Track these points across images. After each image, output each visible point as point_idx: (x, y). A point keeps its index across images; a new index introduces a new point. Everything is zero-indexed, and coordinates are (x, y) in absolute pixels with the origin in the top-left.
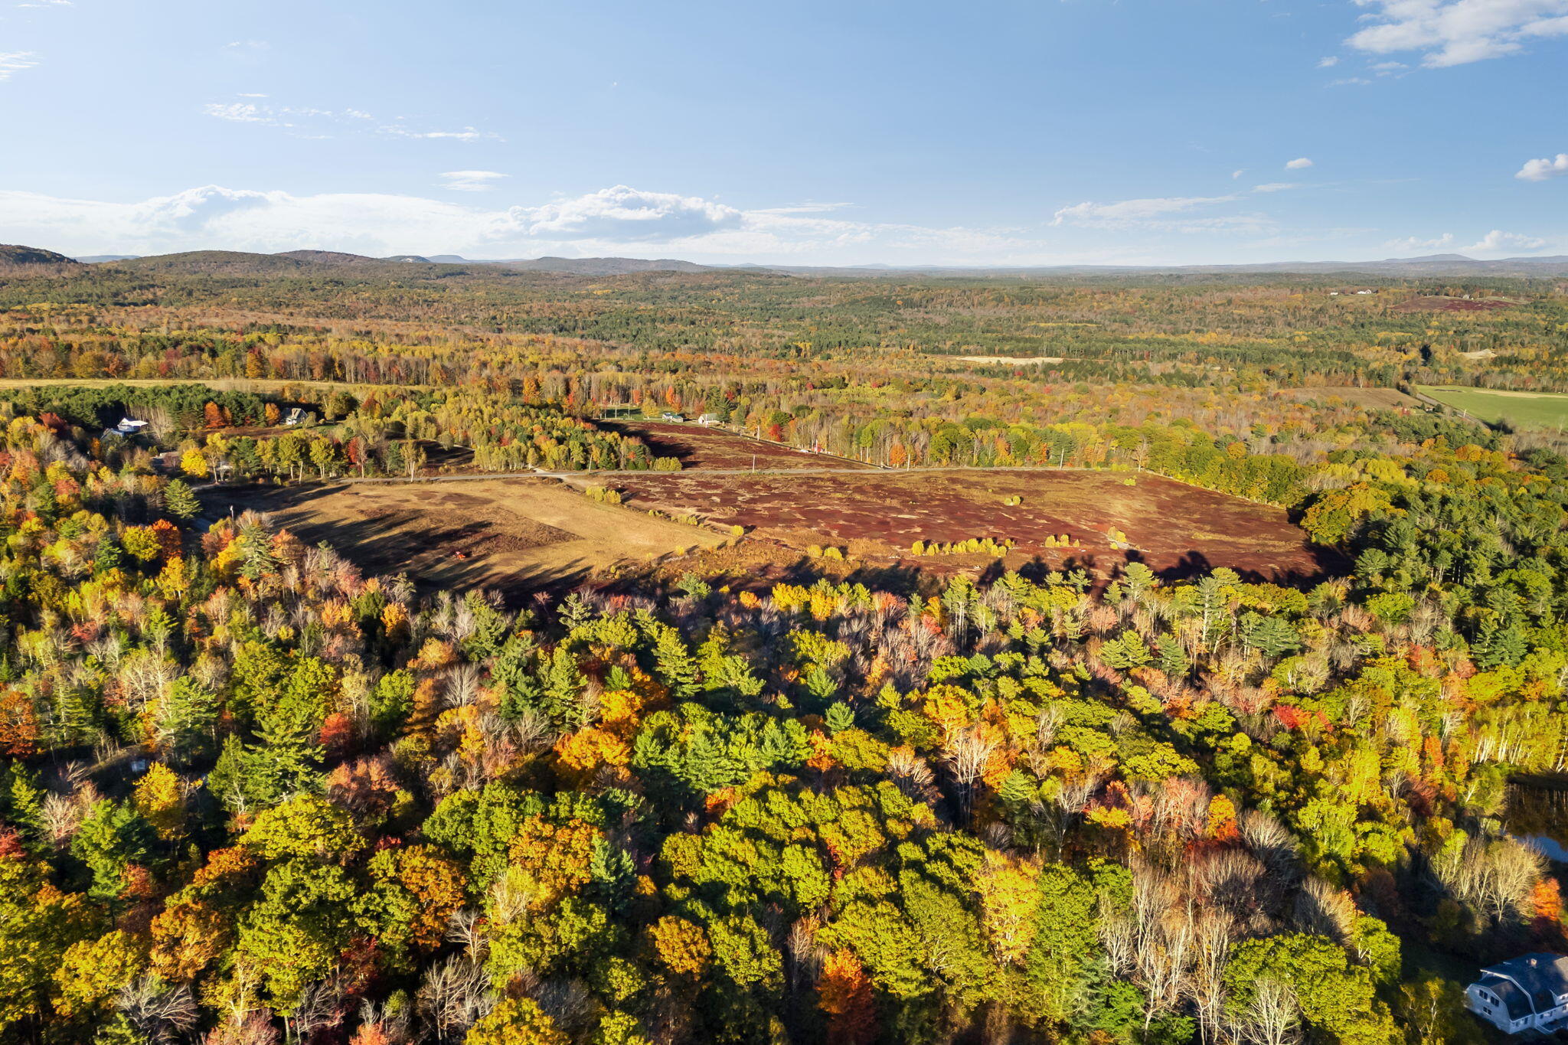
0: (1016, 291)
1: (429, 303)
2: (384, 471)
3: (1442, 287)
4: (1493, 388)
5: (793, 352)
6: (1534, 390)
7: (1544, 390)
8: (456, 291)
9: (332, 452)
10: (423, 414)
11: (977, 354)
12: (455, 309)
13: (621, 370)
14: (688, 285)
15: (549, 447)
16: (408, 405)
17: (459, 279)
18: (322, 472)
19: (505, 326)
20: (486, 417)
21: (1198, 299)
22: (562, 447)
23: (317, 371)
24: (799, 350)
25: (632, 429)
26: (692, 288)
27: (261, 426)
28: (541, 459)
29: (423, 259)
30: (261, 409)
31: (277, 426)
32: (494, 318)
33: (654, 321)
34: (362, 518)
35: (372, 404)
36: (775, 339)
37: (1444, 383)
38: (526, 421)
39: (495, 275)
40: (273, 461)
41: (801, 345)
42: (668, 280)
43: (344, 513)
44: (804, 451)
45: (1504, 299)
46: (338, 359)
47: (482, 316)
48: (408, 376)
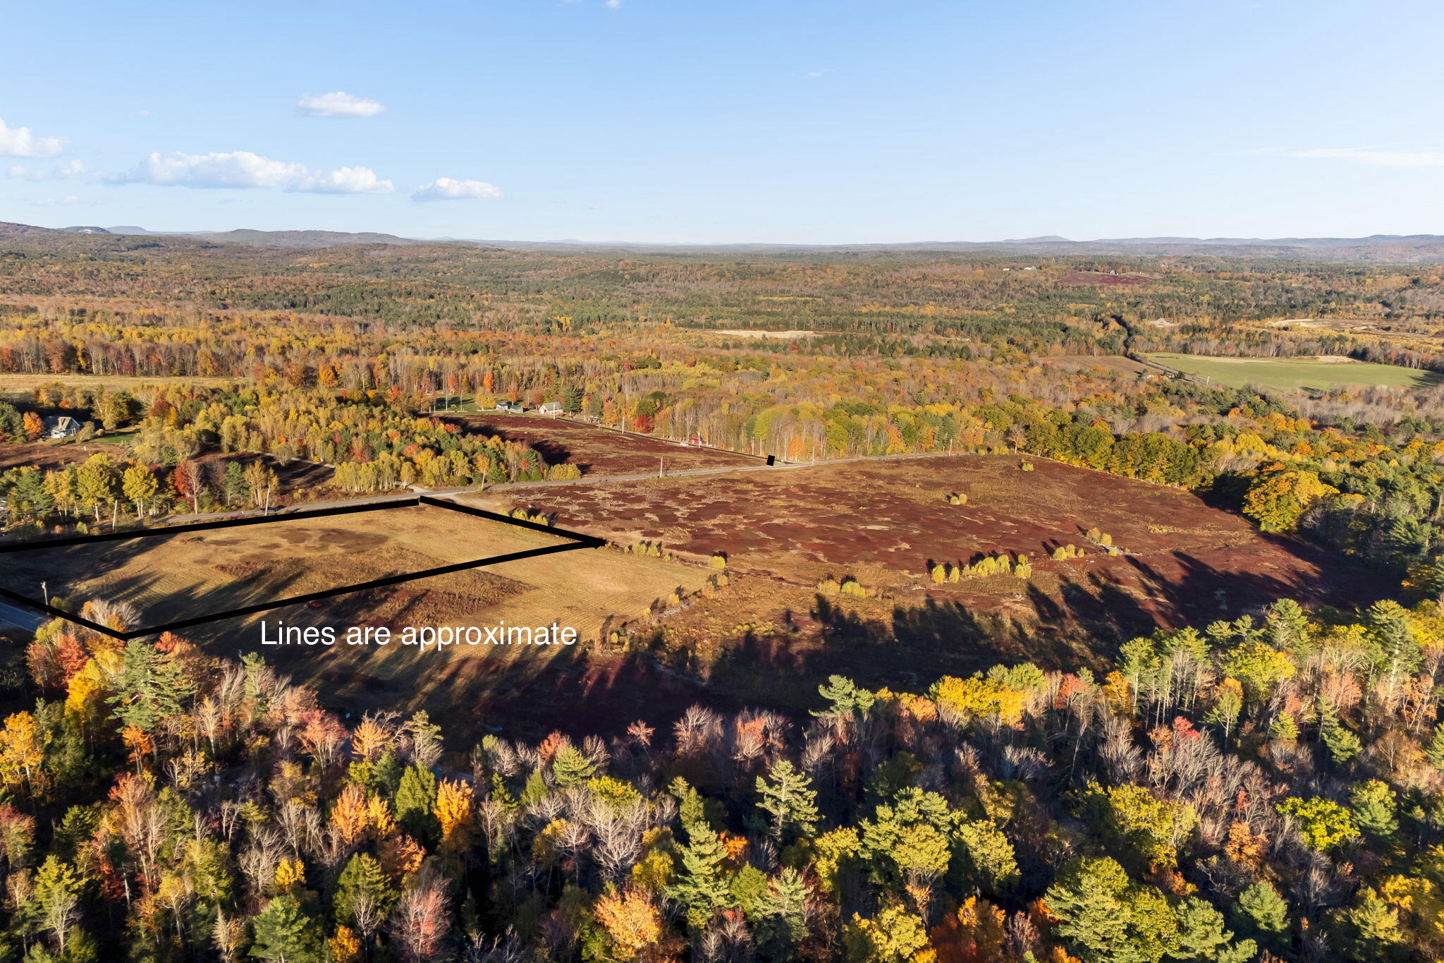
0: (734, 267)
1: (134, 277)
2: (222, 501)
3: (1092, 264)
4: (1199, 354)
5: (555, 326)
6: (1233, 356)
7: (1242, 355)
8: (156, 263)
9: (155, 483)
10: (239, 420)
11: (734, 328)
12: (164, 284)
13: (416, 353)
14: (405, 258)
15: (423, 458)
16: (216, 409)
17: (154, 251)
18: (140, 511)
19: (228, 301)
20: (323, 422)
21: (897, 274)
22: (442, 458)
23: (56, 363)
24: (560, 325)
25: (476, 425)
26: (409, 261)
27: (19, 441)
28: (418, 475)
29: (103, 230)
30: (17, 419)
31: (40, 441)
32: (214, 293)
33: (390, 294)
34: (228, 579)
35: (163, 409)
36: (532, 313)
37: (1157, 351)
38: (374, 425)
39: (192, 247)
40: (72, 499)
41: (562, 320)
42: (382, 253)
43: (198, 572)
44: (684, 444)
45: (1141, 274)
46: (80, 346)
47: (198, 290)
48: (171, 365)
